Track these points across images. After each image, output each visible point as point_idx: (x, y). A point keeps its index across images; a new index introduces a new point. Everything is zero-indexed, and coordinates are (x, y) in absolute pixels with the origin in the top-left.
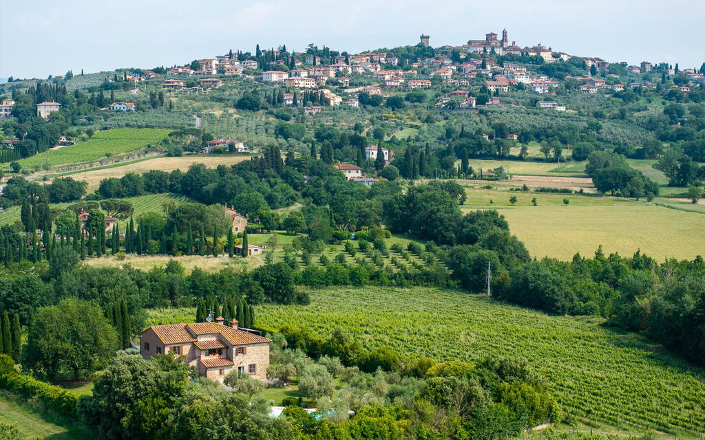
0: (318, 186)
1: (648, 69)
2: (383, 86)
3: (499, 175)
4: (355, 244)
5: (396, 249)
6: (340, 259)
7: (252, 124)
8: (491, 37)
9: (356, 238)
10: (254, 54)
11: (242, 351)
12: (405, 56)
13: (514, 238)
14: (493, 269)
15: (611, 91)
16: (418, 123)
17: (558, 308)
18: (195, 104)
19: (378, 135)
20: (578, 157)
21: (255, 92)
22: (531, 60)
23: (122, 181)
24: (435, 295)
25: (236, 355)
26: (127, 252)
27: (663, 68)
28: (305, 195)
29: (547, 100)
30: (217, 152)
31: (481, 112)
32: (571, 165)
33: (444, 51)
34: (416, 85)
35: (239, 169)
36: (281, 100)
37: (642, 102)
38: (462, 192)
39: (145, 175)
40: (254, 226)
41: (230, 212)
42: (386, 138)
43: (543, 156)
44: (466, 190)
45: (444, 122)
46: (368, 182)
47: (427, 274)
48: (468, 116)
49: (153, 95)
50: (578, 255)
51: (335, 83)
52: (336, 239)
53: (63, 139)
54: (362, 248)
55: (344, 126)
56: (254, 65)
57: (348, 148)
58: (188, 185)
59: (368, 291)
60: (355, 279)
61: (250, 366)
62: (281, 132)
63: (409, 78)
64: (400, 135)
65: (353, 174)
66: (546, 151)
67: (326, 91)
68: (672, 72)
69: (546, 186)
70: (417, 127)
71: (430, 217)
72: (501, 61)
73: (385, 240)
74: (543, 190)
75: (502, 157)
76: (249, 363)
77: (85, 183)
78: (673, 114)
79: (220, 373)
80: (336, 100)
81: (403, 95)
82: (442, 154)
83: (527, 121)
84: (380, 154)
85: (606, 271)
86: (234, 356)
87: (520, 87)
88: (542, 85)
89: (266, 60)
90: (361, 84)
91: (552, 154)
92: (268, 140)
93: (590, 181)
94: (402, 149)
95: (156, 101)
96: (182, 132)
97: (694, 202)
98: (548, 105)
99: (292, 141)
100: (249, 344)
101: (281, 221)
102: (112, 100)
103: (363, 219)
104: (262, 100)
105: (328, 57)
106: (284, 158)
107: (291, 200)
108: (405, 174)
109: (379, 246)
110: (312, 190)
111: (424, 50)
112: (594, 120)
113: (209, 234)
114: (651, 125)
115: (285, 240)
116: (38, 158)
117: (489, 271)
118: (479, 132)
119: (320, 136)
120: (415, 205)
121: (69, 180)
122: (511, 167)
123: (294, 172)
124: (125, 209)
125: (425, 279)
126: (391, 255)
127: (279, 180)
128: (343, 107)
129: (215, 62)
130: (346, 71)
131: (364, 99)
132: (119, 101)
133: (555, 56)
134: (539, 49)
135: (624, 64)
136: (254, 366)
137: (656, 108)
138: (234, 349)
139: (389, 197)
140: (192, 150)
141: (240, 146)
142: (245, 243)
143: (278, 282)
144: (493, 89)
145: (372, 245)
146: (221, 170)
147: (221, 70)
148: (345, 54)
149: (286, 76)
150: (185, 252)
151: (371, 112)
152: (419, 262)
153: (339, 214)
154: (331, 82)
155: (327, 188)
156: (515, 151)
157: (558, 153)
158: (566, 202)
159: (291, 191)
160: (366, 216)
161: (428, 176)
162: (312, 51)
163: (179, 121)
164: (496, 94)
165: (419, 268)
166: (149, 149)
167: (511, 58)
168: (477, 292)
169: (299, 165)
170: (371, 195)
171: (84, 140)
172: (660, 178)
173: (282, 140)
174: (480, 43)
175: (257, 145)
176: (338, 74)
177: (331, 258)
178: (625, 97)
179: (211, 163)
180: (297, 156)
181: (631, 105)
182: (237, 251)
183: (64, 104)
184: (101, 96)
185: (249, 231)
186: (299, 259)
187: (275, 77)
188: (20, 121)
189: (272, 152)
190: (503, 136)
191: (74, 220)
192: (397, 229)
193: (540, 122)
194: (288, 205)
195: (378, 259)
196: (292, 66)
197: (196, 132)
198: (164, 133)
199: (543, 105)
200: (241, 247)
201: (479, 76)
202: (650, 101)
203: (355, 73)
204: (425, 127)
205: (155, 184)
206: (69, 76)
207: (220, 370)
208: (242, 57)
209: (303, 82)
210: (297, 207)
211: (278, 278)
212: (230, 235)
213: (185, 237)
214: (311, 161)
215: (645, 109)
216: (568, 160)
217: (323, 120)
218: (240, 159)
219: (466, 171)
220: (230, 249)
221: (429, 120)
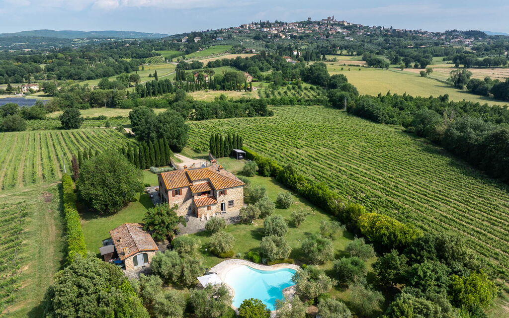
0: (278, 64)
1: (375, 28)
2: (297, 32)
3: (335, 60)
4: (291, 86)
5: (306, 88)
6: (286, 93)
7: (258, 44)
8: (329, 18)
9: (291, 84)
10: (259, 23)
11: (223, 192)
12: (304, 24)
13: (353, 86)
14: (347, 100)
15: (366, 34)
16: (308, 44)
17: (379, 120)
18: (241, 38)
19: (296, 48)
20: (358, 54)
21: (259, 34)
22: (341, 25)
23: (215, 62)
24: (324, 110)
25: (219, 196)
26: (209, 89)
27: (380, 28)
28: (273, 67)
29: (347, 36)
30: (247, 53)
31: (327, 40)
32: (356, 57)
33: (315, 22)
34: (307, 32)
35: (252, 58)
36: (267, 36)
37: (376, 37)
38: (325, 66)
39: (222, 60)
40: (255, 79)
41: (246, 74)
42: (299, 49)
43: (347, 54)
44: (327, 66)
45: (315, 44)
46: (294, 63)
47: (319, 100)
48: (323, 41)
49: (228, 35)
50: (380, 94)
51: (284, 31)
52: (284, 85)
53: (200, 49)
54: (293, 88)
55: (286, 44)
56: (259, 26)
57: (287, 51)
58: (236, 64)
59: (296, 108)
60: (291, 103)
61: (230, 202)
62: (267, 46)
63: (305, 30)
64: (303, 47)
65: (289, 60)
66: (348, 53)
67: (281, 34)
68: (382, 29)
69: (352, 64)
70: (308, 45)
71: (317, 76)
72: (332, 25)
73: (302, 84)
74: (350, 65)
75: (334, 54)
76: (229, 200)
77: (203, 63)
78: (386, 41)
79: (208, 209)
80: (284, 37)
81: (304, 35)
82: (317, 53)
83: (341, 43)
84: (298, 53)
85: (396, 103)
86: (218, 197)
87: (339, 32)
88: (345, 32)
89: (263, 25)
90: (291, 32)
91: (350, 53)
92: (262, 49)
93: (365, 62)
94: (304, 52)
95: (229, 37)
96: (236, 47)
97: (402, 70)
98: (348, 38)
99: (270, 49)
100: (228, 188)
101: (264, 77)
102: (216, 37)
103: (294, 77)
104: (261, 37)
105: (281, 24)
106: (267, 54)
107: (269, 68)
108: (306, 60)
109: (299, 87)
110: (276, 65)
111: (310, 22)
112: (362, 43)
113: (238, 82)
114: (380, 44)
115: (266, 85)
116: (192, 55)
117: (346, 101)
118: (327, 46)
119: (278, 48)
120: (312, 71)
121: (198, 62)
122: (338, 58)
123: (270, 59)
124: (212, 72)
125: (318, 102)
126: (304, 91)
127: (265, 62)
128: (285, 39)
129: (248, 25)
130: (286, 28)
131: (292, 36)
132: (218, 37)
133: (348, 24)
134: (343, 22)
135: (368, 26)
136: (233, 201)
137: (381, 39)
138: (218, 192)
139: (302, 68)
140: (239, 52)
141: (254, 51)
142: (251, 86)
143: (261, 107)
144: (331, 33)
145: (297, 87)
146: (247, 58)
147: (249, 28)
148: (286, 23)
149: (268, 29)
150: (229, 89)
151: (294, 41)
152: (315, 94)
153: (285, 75)
154: (282, 31)
155: (281, 64)
156: (339, 52)
157: (352, 53)
158: (360, 70)
159: (269, 66)
160: (295, 75)
161: (312, 61)
162: (277, 22)
163: (236, 43)
164: (332, 34)
165: (315, 97)
166: (226, 52)
167: (335, 24)
168: (340, 109)
169: (272, 57)
170: (295, 67)
171: (207, 49)
172: (388, 61)
173: (267, 49)
174: (326, 20)
175: (259, 50)
176: (284, 29)
177: (282, 92)
178: (371, 36)
179: (243, 56)
180: (271, 54)
181: (373, 38)
182: (248, 89)
183: (202, 38)
184: (213, 35)
185: (253, 81)
186: (270, 92)
187: (265, 30)
188: (189, 43)
189: (263, 53)
190: (335, 48)
191: (193, 77)
192: (306, 80)
193: (346, 43)
194: (268, 70)
195: (300, 93)
196: (270, 26)
197: (241, 46)
198: (230, 47)
199: (346, 38)
200: (249, 87)
201: (326, 29)
202: (378, 37)
203: (289, 28)
204: (310, 45)
205: (226, 63)
206: (208, 30)
207: (208, 207)
208: (256, 24)
209: (274, 31)
210: (270, 72)
211: (261, 105)
212: (245, 83)
213: (229, 84)
214: (276, 56)
215: (377, 39)
216: (355, 55)
217: (279, 43)
218: (253, 55)
219: (324, 59)
220: (246, 88)
221: (311, 43)
